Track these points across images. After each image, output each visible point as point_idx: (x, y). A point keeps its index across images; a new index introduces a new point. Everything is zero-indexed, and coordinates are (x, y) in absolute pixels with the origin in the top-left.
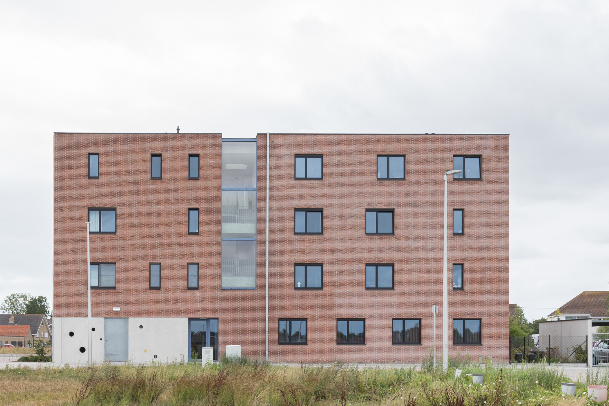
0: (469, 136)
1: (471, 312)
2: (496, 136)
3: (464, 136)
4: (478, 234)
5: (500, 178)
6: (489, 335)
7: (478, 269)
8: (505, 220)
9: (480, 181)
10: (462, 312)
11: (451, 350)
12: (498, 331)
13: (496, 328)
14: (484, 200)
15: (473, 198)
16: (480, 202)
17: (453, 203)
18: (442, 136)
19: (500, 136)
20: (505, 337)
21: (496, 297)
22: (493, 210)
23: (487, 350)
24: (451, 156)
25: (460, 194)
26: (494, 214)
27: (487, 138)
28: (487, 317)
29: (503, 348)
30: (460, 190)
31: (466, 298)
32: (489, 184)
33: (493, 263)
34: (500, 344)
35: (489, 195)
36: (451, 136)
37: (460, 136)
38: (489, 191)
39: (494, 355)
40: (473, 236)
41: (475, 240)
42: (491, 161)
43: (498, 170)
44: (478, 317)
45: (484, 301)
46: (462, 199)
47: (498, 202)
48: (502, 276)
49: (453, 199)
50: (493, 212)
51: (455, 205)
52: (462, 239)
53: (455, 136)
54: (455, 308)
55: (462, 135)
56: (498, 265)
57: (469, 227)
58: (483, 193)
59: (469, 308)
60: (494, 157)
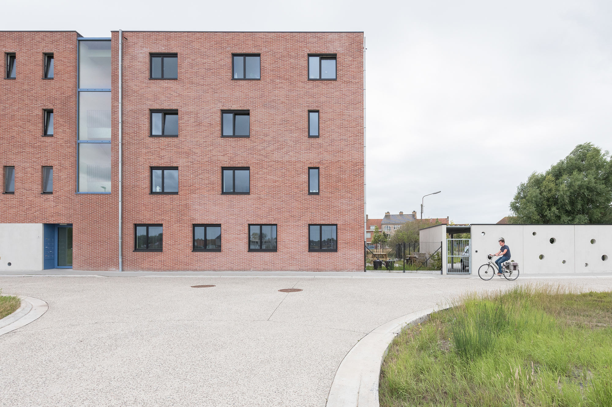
0: (323, 34)
1: (326, 217)
2: (350, 34)
3: (319, 34)
4: (333, 136)
5: (354, 77)
6: (344, 242)
7: (333, 173)
8: (359, 122)
9: (334, 81)
10: (317, 217)
11: (306, 257)
12: (353, 237)
13: (351, 234)
14: (339, 100)
15: (328, 98)
16: (335, 103)
17: (308, 105)
18: (296, 33)
19: (354, 34)
20: (360, 243)
21: (351, 202)
22: (348, 112)
23: (342, 257)
24: (305, 55)
25: (315, 95)
26: (349, 115)
27: (341, 36)
28: (342, 223)
29: (358, 255)
30: (315, 90)
31: (322, 203)
32: (344, 84)
33: (348, 167)
34: (355, 250)
35: (343, 96)
36: (305, 34)
37: (314, 33)
38: (343, 91)
39: (349, 262)
40: (328, 138)
41: (330, 143)
42: (346, 60)
43: (353, 70)
44: (333, 223)
45: (340, 206)
46: (317, 100)
47: (353, 103)
48: (357, 180)
49: (308, 100)
50: (348, 114)
51: (310, 106)
52: (317, 142)
53: (310, 34)
54: (311, 214)
55: (316, 33)
56: (353, 169)
57: (324, 129)
58: (338, 93)
59: (324, 213)
60: (348, 56)
